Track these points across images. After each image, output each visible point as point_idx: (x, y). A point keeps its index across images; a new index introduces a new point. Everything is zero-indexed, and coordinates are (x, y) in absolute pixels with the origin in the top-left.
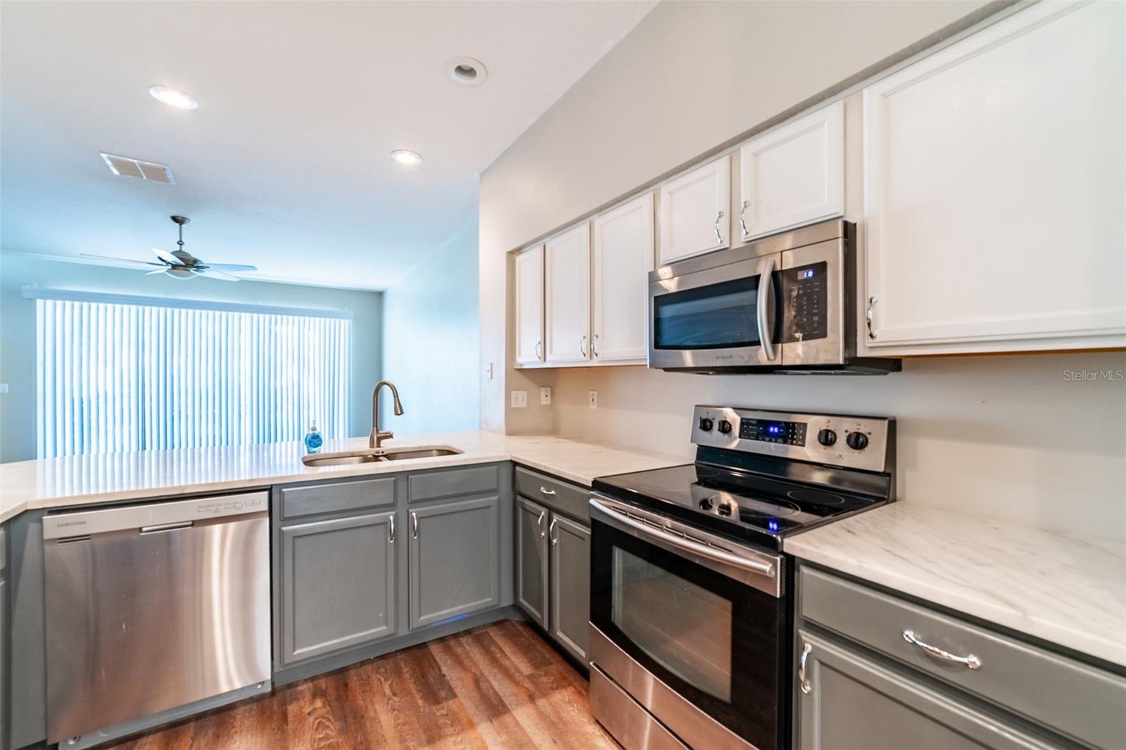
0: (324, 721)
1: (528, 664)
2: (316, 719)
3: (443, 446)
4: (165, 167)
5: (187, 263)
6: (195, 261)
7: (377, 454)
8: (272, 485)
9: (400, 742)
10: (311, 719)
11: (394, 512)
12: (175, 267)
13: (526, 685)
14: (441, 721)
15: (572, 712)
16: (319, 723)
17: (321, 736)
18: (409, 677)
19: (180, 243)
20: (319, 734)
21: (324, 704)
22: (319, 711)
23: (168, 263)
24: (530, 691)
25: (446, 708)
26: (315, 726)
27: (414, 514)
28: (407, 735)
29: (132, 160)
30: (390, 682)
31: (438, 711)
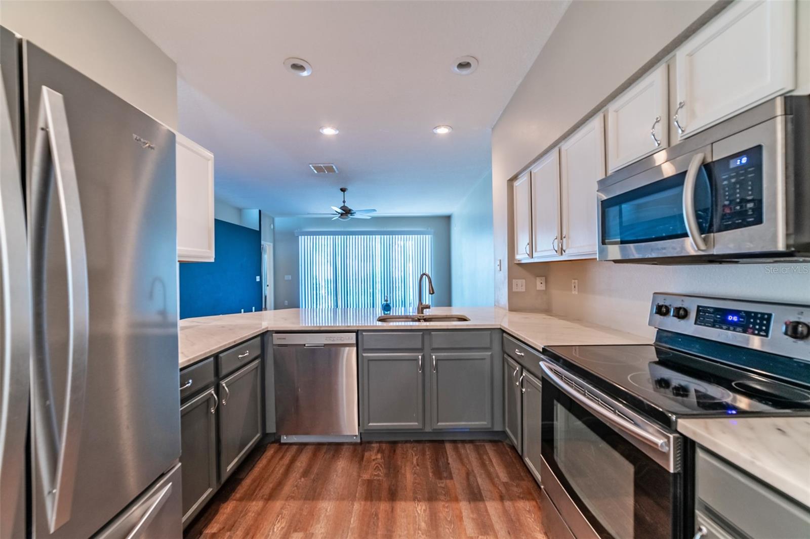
0: (379, 466)
1: (506, 475)
2: (376, 464)
3: (462, 316)
4: (332, 165)
5: (346, 212)
6: (350, 210)
7: (420, 318)
8: (358, 330)
9: (413, 493)
10: (374, 463)
11: (422, 354)
12: (342, 214)
13: (500, 488)
14: (440, 490)
15: (529, 519)
16: (377, 466)
17: (376, 474)
18: (428, 458)
19: (344, 202)
20: (376, 472)
21: (381, 457)
22: (378, 460)
23: (339, 213)
24: (502, 493)
25: (444, 484)
26: (375, 468)
27: (434, 357)
28: (419, 490)
29: (320, 165)
30: (417, 457)
31: (439, 483)
